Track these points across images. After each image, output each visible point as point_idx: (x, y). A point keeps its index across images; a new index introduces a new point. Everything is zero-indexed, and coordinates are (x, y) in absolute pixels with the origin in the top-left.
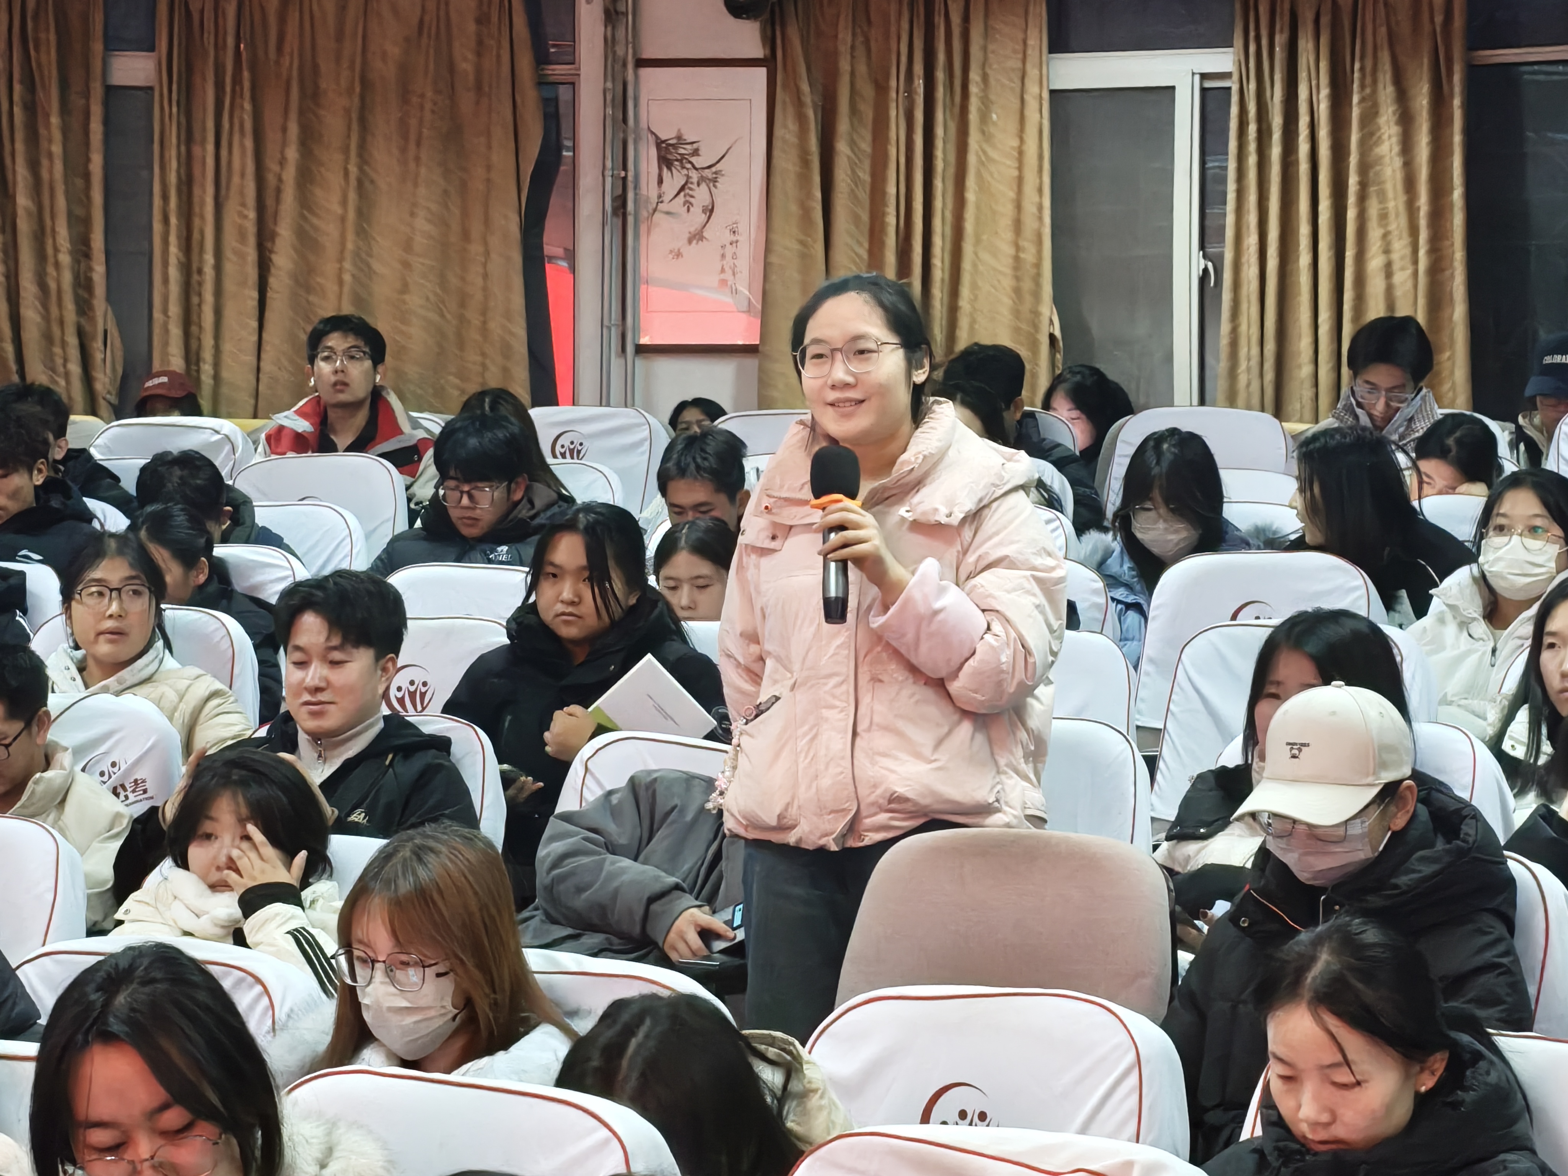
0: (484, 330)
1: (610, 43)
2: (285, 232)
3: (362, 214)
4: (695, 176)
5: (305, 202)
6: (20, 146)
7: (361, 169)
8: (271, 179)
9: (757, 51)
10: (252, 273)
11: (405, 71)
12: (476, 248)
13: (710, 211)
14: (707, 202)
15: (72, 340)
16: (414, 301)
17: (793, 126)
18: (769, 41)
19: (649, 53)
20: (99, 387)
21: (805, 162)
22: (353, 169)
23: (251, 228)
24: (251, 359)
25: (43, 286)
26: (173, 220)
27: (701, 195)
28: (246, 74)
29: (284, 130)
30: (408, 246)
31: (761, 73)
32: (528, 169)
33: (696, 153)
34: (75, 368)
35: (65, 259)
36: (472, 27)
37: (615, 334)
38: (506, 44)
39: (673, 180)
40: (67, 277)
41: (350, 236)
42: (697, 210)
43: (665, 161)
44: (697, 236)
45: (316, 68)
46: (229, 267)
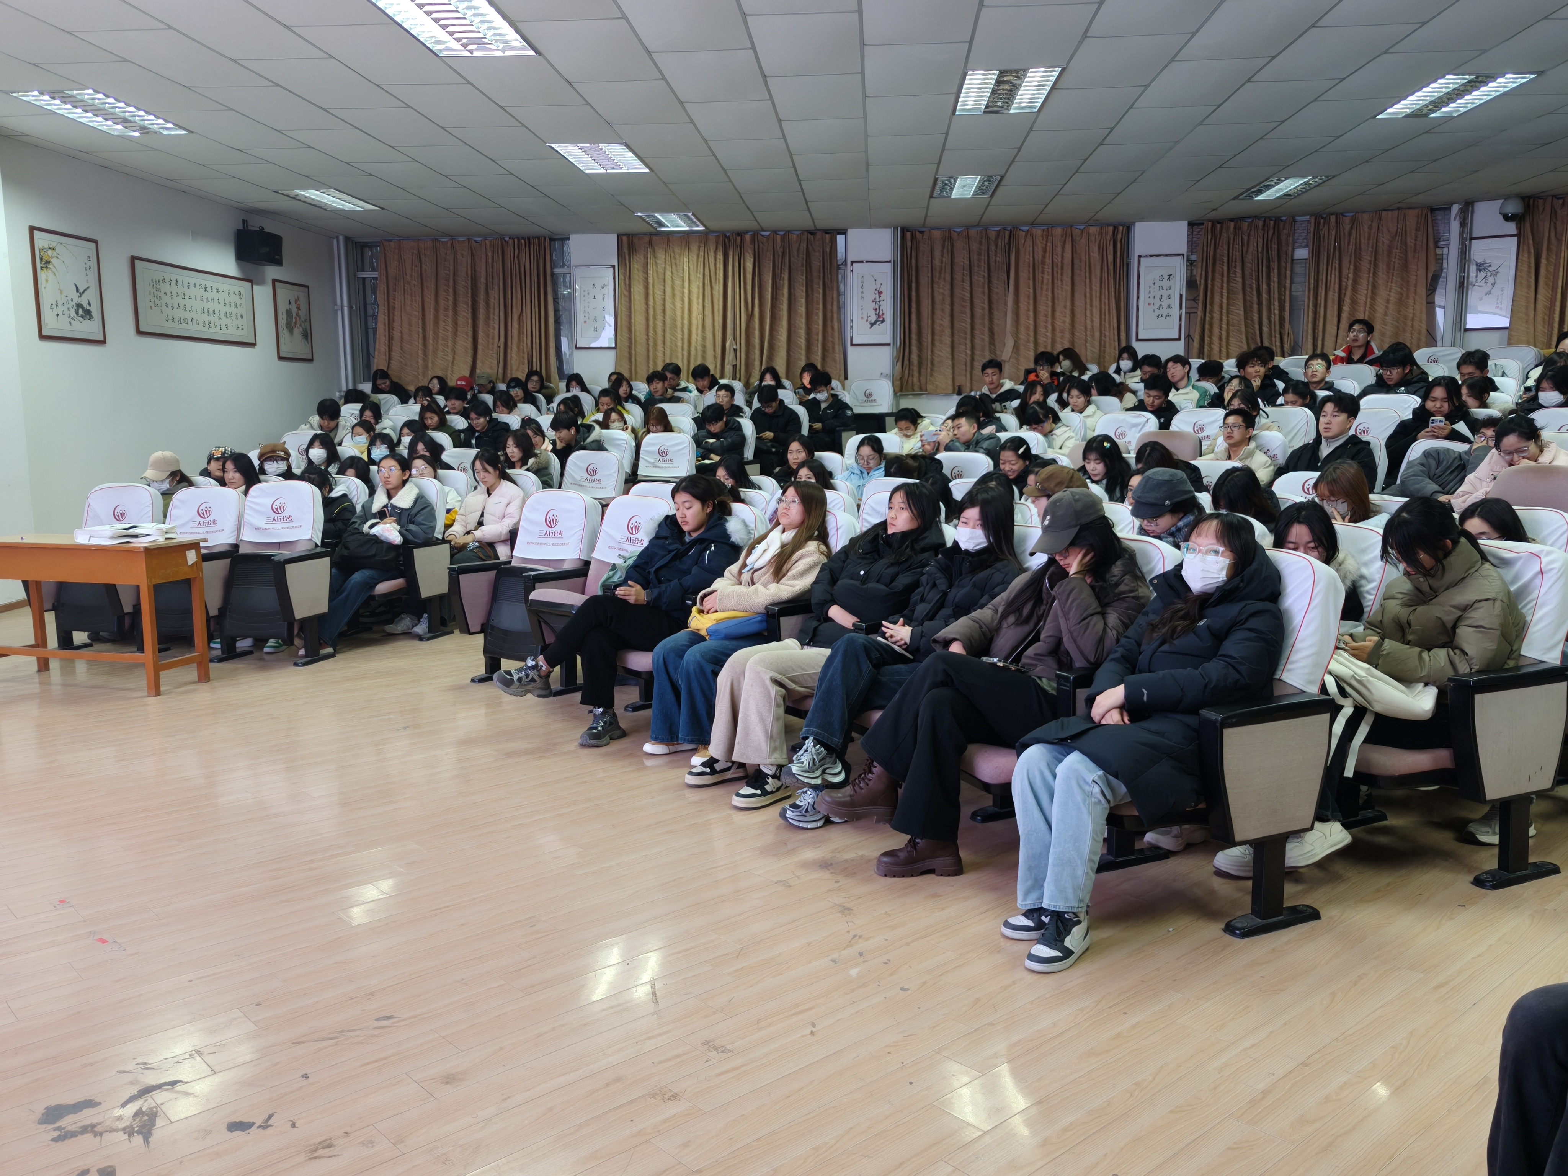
0: (1412, 326)
1: (1461, 233)
2: (1347, 300)
3: (1373, 293)
4: (1489, 274)
5: (1355, 290)
6: (1264, 280)
7: (1374, 279)
8: (1344, 284)
9: (1515, 232)
10: (1336, 313)
11: (1390, 248)
12: (1411, 301)
13: (1494, 284)
14: (1493, 281)
15: (1278, 336)
16: (1389, 318)
17: (1526, 255)
18: (1519, 228)
19: (1474, 235)
20: (1285, 349)
21: (1529, 267)
22: (1371, 279)
23: (1336, 299)
24: (1334, 339)
25: (1270, 321)
26: (1311, 298)
27: (1491, 280)
28: (1337, 252)
29: (1349, 269)
30: (1388, 301)
31: (1516, 238)
32: (1430, 275)
33: (1490, 266)
34: (1278, 344)
35: (1277, 312)
36: (1414, 232)
37: (1458, 325)
38: (1425, 235)
39: (1482, 275)
40: (1277, 317)
41: (1369, 300)
42: (1489, 285)
43: (1479, 270)
44: (1489, 293)
45: (1360, 249)
46: (1329, 312)
